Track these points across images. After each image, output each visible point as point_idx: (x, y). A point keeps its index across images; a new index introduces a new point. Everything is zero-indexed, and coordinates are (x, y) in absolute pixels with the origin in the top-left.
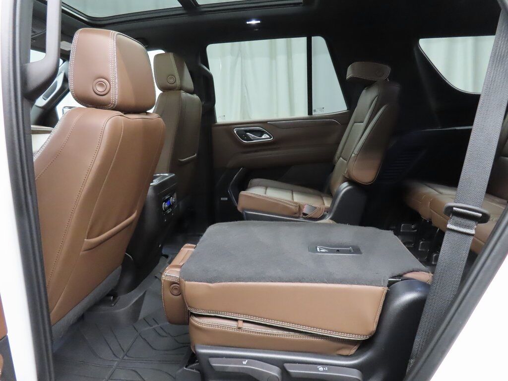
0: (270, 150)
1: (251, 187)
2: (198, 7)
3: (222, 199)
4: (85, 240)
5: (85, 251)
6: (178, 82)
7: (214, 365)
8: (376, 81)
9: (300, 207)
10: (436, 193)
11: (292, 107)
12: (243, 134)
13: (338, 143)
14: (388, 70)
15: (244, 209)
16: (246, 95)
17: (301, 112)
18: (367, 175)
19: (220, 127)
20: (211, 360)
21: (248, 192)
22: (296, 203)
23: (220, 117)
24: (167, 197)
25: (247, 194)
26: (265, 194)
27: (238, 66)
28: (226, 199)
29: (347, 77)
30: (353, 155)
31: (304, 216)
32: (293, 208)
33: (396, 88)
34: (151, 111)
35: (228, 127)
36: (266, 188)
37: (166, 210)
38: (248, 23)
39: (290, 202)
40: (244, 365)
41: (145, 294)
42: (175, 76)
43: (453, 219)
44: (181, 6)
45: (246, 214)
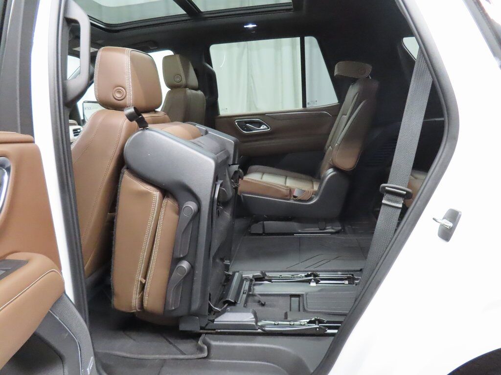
0: (267, 139)
1: (250, 173)
2: (201, 14)
6: (184, 81)
8: (357, 79)
9: (291, 191)
12: (243, 125)
14: (369, 68)
15: (242, 193)
16: (252, 84)
18: (348, 162)
19: (223, 119)
21: (247, 177)
22: (287, 187)
23: (222, 110)
26: (262, 179)
27: (245, 57)
29: (335, 74)
30: (336, 144)
31: (294, 199)
32: (284, 191)
33: (375, 85)
34: (159, 110)
35: (230, 119)
36: (263, 173)
38: (245, 27)
39: (283, 186)
42: (180, 76)
43: (387, 196)
44: (186, 13)
45: (244, 196)
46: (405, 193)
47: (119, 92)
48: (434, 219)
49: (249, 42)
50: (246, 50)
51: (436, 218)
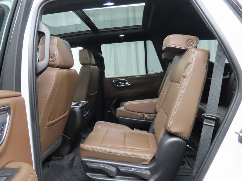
0: (129, 89)
1: (121, 106)
2: (98, 30)
3: (108, 111)
4: (47, 122)
5: (47, 127)
6: (89, 62)
7: (88, 165)
9: (143, 115)
10: (203, 107)
11: (138, 70)
12: (117, 82)
13: (160, 86)
15: (119, 116)
16: (117, 63)
17: (143, 72)
19: (107, 80)
20: (87, 163)
23: (107, 75)
24: (85, 112)
25: (120, 110)
28: (110, 111)
29: (162, 58)
31: (145, 119)
32: (140, 115)
35: (111, 79)
37: (85, 117)
38: (119, 36)
40: (101, 166)
41: (75, 155)
42: (88, 59)
43: (206, 120)
44: (90, 30)
45: (120, 118)
46: (216, 118)
47: (52, 58)
48: (236, 133)
49: (115, 44)
50: (114, 47)
51: (237, 132)
